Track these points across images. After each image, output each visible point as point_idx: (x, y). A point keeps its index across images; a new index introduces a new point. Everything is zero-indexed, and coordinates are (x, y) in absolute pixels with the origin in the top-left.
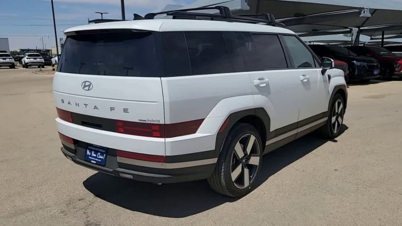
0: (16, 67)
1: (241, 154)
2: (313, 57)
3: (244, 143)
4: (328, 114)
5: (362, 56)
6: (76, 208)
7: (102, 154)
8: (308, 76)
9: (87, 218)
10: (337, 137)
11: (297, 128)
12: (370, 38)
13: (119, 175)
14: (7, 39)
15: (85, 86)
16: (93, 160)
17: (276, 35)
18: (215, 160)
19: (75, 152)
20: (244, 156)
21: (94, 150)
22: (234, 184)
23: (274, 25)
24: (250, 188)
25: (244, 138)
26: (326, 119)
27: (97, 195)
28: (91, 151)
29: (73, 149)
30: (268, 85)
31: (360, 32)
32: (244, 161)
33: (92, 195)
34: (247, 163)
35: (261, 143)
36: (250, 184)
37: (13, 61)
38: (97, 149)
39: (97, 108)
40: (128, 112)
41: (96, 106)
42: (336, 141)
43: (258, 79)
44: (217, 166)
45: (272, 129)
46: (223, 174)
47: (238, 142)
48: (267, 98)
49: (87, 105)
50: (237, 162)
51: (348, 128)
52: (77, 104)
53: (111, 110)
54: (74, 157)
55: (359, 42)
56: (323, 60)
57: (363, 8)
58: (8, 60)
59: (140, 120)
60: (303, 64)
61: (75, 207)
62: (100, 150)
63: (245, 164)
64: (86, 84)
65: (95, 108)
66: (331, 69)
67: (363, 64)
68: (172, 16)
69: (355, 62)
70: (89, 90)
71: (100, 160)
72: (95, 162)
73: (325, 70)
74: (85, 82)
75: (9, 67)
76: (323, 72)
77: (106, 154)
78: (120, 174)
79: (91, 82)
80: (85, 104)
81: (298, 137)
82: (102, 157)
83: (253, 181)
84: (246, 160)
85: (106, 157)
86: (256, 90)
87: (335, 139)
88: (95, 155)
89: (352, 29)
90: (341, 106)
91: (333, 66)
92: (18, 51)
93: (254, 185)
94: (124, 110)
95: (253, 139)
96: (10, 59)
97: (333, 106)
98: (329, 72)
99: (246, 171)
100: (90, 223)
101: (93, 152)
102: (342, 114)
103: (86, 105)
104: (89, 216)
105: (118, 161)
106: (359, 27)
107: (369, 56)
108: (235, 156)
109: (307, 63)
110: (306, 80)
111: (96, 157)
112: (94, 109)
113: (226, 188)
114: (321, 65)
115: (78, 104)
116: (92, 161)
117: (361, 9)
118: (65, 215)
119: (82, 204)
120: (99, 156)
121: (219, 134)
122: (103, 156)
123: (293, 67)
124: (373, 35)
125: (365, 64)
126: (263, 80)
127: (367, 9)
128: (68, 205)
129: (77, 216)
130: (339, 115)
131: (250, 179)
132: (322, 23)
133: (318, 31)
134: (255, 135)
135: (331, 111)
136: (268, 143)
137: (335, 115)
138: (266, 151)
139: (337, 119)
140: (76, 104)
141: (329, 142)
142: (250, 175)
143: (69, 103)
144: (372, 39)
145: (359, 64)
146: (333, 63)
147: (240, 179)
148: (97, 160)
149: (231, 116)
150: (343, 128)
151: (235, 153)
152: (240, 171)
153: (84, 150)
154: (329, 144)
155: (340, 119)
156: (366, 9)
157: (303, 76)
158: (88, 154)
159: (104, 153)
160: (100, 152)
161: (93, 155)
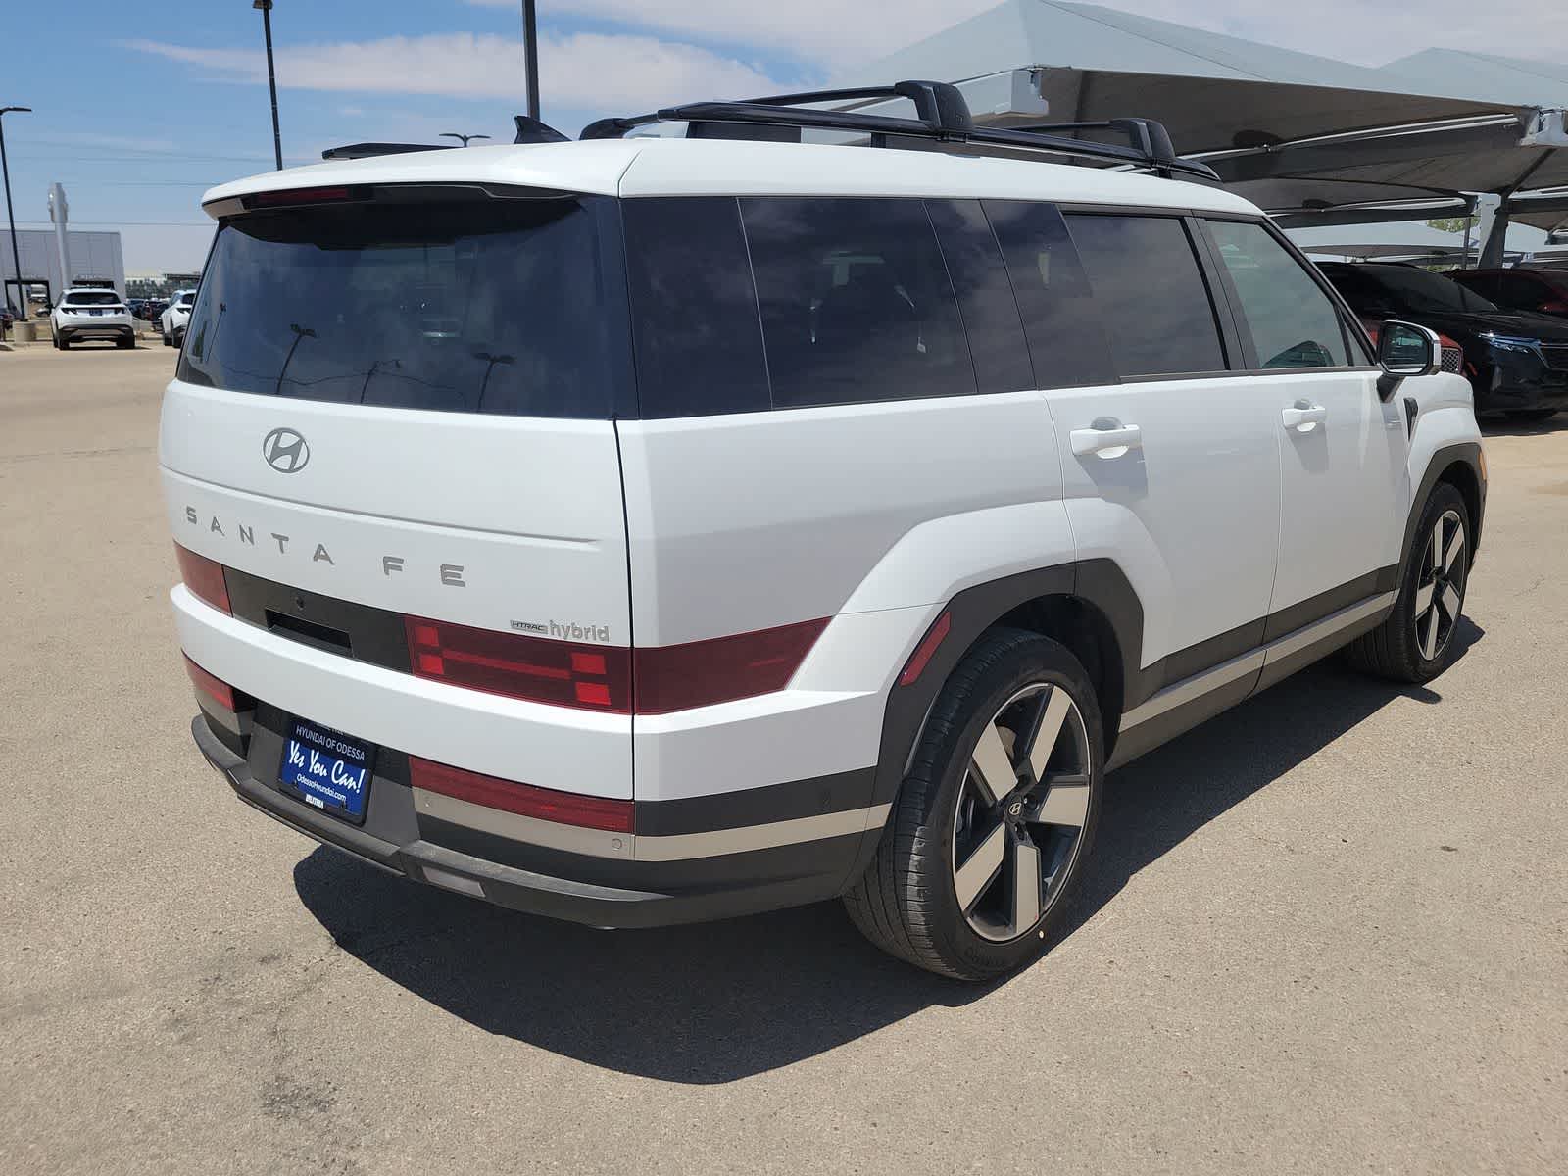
0: (138, 343)
1: (1000, 779)
2: (1343, 320)
3: (1021, 723)
4: (1402, 573)
5: (1518, 311)
6: (240, 1003)
7: (352, 766)
8: (1319, 408)
9: (281, 1059)
10: (1433, 675)
11: (1263, 643)
12: (1544, 235)
13: (422, 876)
14: (117, 234)
15: (277, 452)
16: (314, 792)
17: (1179, 217)
18: (876, 816)
19: (243, 745)
20: (1017, 788)
21: (317, 747)
22: (969, 920)
23: (1164, 174)
24: (1041, 935)
25: (1021, 702)
26: (1389, 598)
27: (345, 940)
28: (306, 746)
29: (235, 735)
30: (1135, 452)
31: (1507, 213)
32: (1016, 809)
33: (321, 936)
34: (1033, 820)
35: (1098, 724)
36: (1041, 913)
37: (127, 318)
38: (332, 744)
39: (327, 557)
40: (463, 584)
41: (321, 547)
42: (1433, 698)
43: (1089, 425)
44: (890, 842)
45: (1150, 655)
46: (913, 878)
47: (992, 724)
48: (1129, 513)
49: (287, 539)
50: (983, 817)
51: (1481, 633)
52: (247, 531)
53: (387, 568)
54: (236, 767)
55: (1504, 252)
56: (1385, 333)
57: (1537, 109)
58: (109, 317)
59: (514, 624)
60: (1293, 349)
61: (239, 997)
62: (344, 749)
63: (1023, 823)
64: (283, 444)
65: (320, 554)
66: (1423, 373)
67: (1527, 344)
68: (684, 125)
69: (1491, 335)
70: (291, 470)
71: (342, 797)
72: (320, 804)
73: (1397, 380)
74: (279, 432)
75: (114, 344)
76: (1385, 389)
77: (366, 769)
78: (426, 870)
79: (303, 434)
80: (275, 536)
81: (1266, 682)
82: (351, 783)
83: (1060, 902)
84: (1025, 806)
85: (368, 784)
86: (1082, 476)
87: (1428, 686)
88: (321, 770)
89: (1477, 197)
90: (1459, 538)
91: (1437, 360)
92: (160, 281)
93: (1060, 923)
94: (444, 576)
95: (1059, 705)
96: (117, 310)
97: (1425, 541)
98: (1414, 386)
99: (1027, 856)
100: (289, 1088)
101: (314, 756)
102: (1458, 575)
103: (282, 539)
104: (289, 1053)
105: (419, 809)
106: (1504, 191)
107: (1547, 313)
108: (977, 788)
109: (1309, 346)
110: (1310, 427)
111: (325, 781)
112: (316, 558)
113: (928, 943)
114: (1373, 358)
115: (250, 529)
116: (308, 798)
117: (1526, 113)
118: (184, 1039)
119: (269, 982)
120: (338, 777)
121: (900, 693)
122: (356, 780)
123: (1251, 367)
124: (1563, 224)
125: (1536, 345)
126: (1113, 427)
127: (1552, 111)
128: (207, 988)
129: (236, 1051)
130: (1446, 579)
131: (1044, 892)
132: (1352, 174)
133: (1326, 205)
134: (1070, 686)
135: (1416, 566)
136: (1128, 721)
137: (1430, 582)
138: (1121, 754)
139: (1437, 599)
140: (242, 531)
141: (1401, 698)
142: (1044, 869)
143: (215, 526)
144: (1553, 240)
145: (1507, 343)
146: (1437, 349)
147: (998, 897)
148: (329, 792)
149: (961, 605)
150: (1461, 636)
151: (975, 775)
152: (998, 857)
153: (280, 740)
154: (1401, 707)
155: (1449, 597)
156: (1547, 112)
157: (1299, 405)
158: (296, 762)
159: (359, 764)
160: (344, 757)
161: (315, 768)
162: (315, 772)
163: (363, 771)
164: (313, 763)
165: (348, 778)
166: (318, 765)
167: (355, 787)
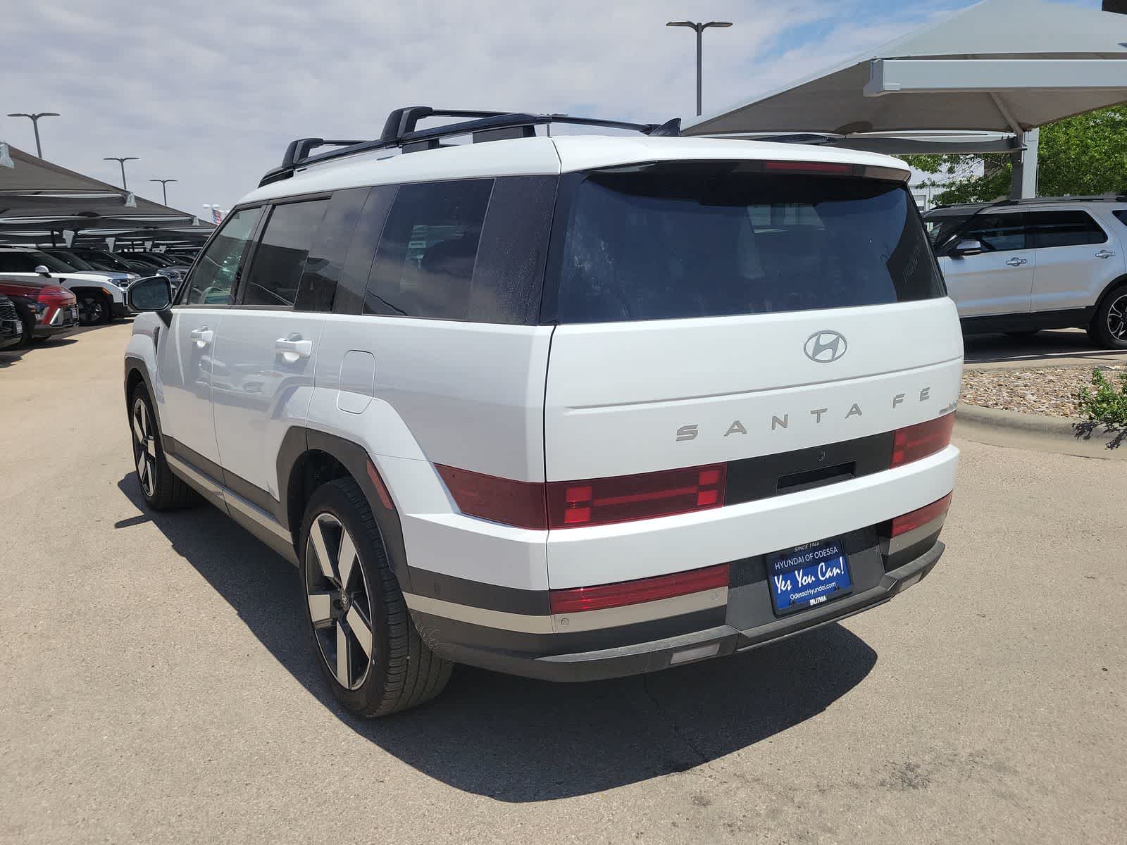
15: (818, 349)
16: (815, 596)
21: (798, 567)
28: (788, 574)
38: (810, 557)
64: (822, 342)
70: (833, 359)
71: (834, 584)
72: (822, 599)
74: (820, 333)
77: (843, 555)
82: (836, 571)
85: (848, 563)
88: (809, 580)
101: (798, 575)
105: (892, 552)
111: (818, 583)
120: (823, 575)
122: (839, 567)
148: (822, 588)
158: (784, 589)
159: (837, 556)
160: (820, 560)
161: (803, 581)
162: (804, 584)
163: (841, 558)
164: (799, 580)
165: (831, 571)
166: (805, 578)
167: (839, 572)
